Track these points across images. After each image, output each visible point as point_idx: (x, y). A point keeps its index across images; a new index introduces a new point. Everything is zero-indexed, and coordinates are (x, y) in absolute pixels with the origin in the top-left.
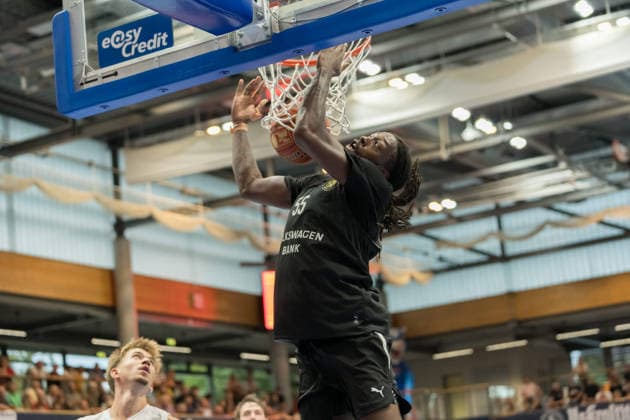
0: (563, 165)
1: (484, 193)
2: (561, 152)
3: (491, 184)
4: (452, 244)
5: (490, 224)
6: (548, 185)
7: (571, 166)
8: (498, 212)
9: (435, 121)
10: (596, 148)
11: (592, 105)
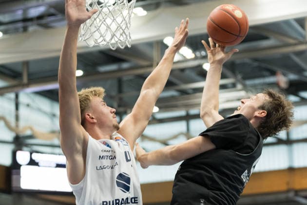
0: (239, 86)
1: (180, 103)
2: (239, 77)
3: (186, 96)
4: (152, 139)
5: (181, 126)
6: (228, 101)
7: (245, 88)
8: (188, 118)
9: (150, 44)
10: (263, 76)
11: (265, 43)
